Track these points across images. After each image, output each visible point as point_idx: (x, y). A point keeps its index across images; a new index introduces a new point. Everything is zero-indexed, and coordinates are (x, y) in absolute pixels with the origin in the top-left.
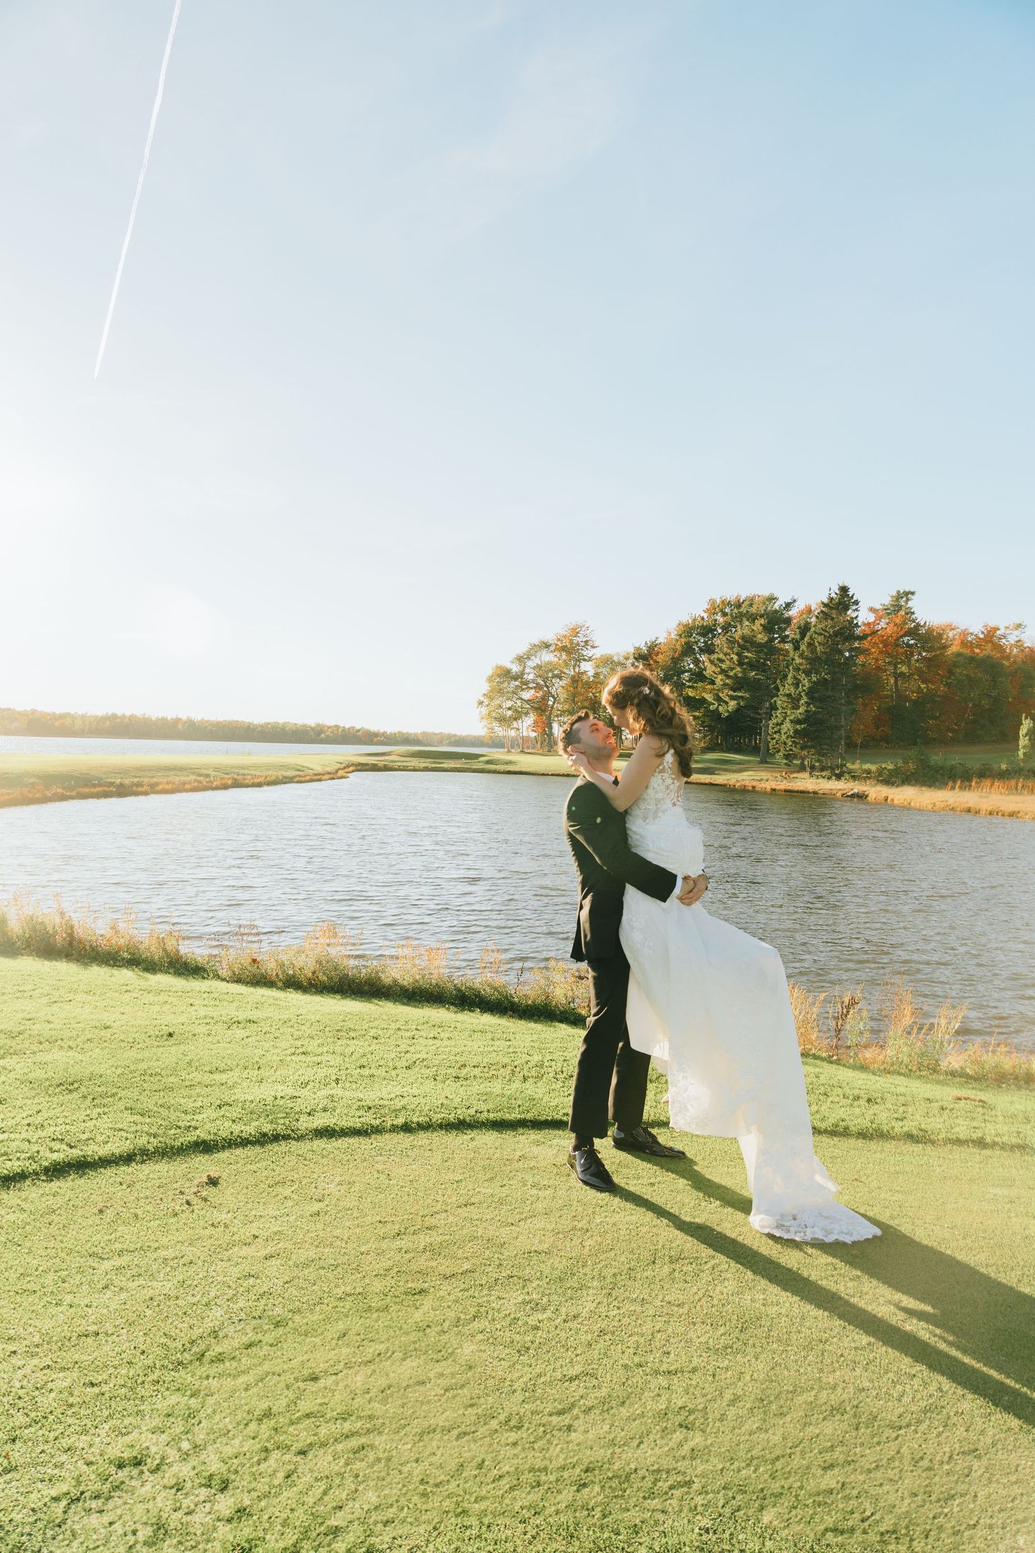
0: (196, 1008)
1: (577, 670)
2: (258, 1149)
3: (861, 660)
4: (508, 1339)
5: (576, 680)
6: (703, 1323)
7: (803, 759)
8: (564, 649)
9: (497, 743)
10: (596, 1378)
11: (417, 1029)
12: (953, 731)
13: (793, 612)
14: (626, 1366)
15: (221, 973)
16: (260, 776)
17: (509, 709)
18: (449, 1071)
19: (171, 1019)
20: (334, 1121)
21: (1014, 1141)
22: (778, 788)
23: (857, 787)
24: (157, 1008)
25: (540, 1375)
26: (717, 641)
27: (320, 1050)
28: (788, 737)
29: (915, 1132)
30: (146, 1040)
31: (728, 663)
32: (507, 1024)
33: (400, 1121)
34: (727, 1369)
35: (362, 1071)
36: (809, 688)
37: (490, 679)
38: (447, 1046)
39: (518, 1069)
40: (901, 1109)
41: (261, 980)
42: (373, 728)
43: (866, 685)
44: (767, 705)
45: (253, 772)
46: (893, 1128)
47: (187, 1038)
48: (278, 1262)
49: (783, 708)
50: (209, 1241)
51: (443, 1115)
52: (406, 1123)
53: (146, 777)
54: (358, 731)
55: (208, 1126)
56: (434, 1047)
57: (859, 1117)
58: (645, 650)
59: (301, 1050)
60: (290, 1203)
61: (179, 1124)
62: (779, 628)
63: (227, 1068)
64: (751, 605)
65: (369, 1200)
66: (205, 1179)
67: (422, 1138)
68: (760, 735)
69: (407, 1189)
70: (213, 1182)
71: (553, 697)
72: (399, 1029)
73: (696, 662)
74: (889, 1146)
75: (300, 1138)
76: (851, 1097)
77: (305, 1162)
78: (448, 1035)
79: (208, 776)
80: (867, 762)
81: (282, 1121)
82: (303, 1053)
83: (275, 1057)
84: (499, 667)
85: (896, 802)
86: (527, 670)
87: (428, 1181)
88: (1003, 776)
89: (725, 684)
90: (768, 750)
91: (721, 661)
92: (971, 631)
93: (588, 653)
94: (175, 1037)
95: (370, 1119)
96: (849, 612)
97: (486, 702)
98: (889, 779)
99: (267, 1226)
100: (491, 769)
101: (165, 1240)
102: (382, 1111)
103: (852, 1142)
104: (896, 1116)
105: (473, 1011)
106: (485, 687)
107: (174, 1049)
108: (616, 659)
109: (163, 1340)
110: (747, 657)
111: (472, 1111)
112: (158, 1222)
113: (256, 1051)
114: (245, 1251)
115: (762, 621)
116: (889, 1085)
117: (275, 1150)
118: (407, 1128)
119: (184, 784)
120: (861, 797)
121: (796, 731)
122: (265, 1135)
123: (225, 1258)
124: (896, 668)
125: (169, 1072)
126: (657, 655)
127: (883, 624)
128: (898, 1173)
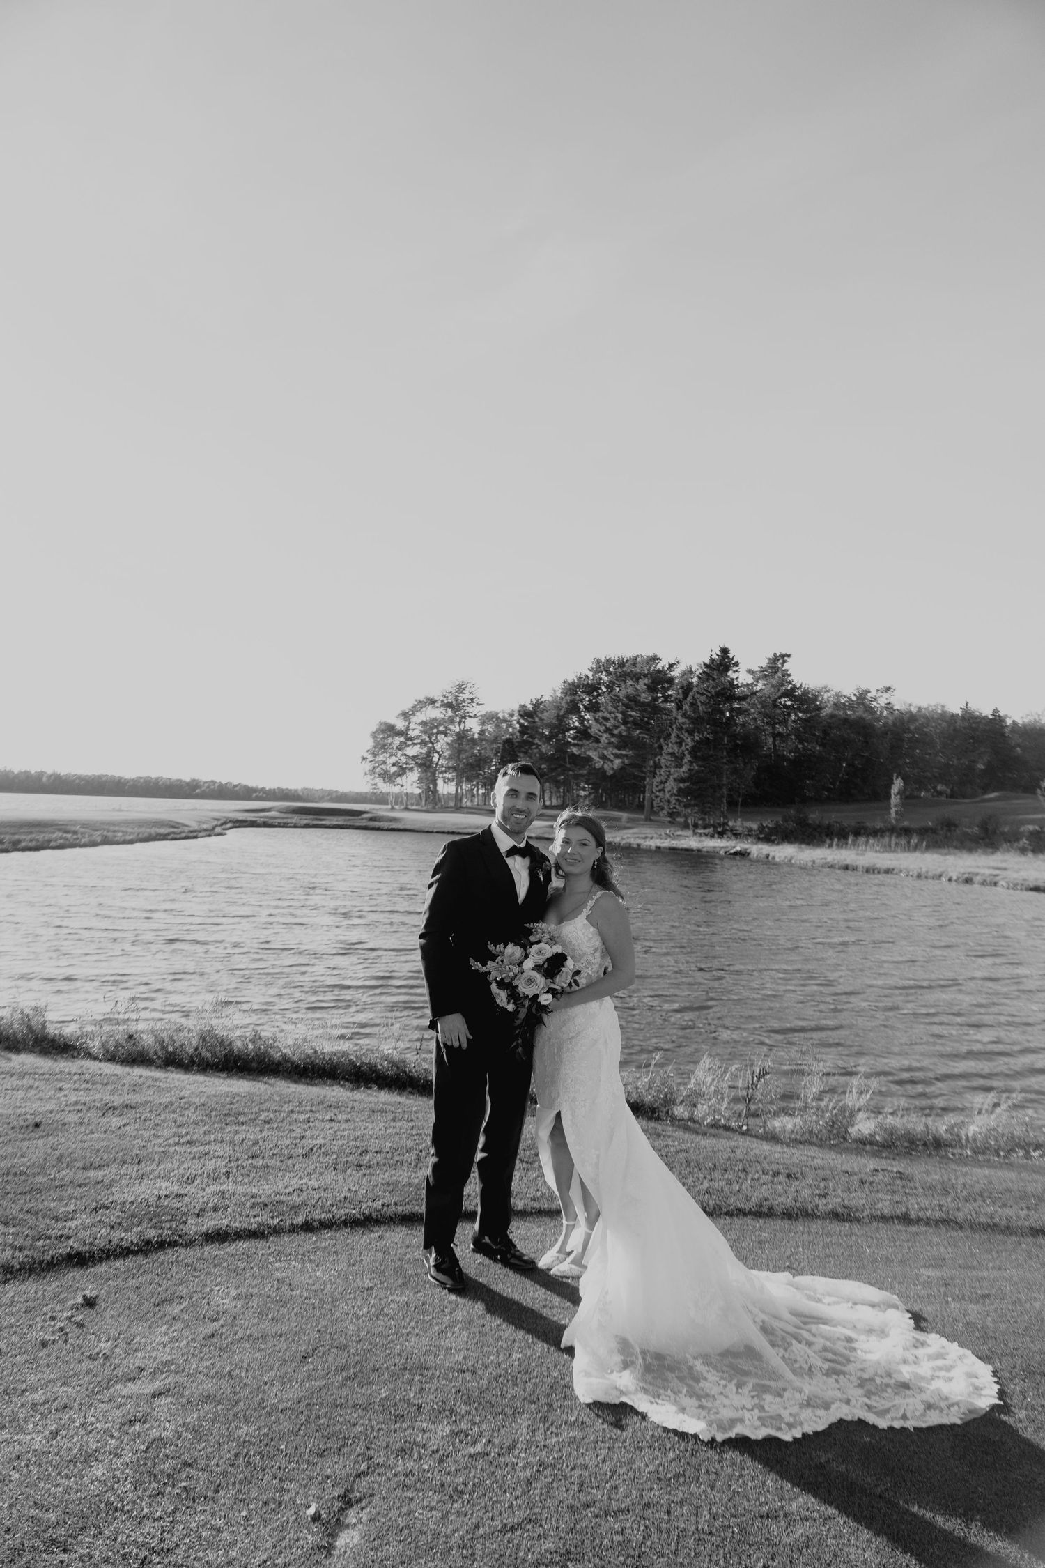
0: (66, 1092)
1: (462, 727)
2: (141, 1260)
3: (740, 719)
4: (438, 1483)
5: (462, 736)
6: (650, 1447)
7: (686, 817)
8: (449, 705)
9: (381, 799)
10: (541, 1526)
11: (311, 1111)
12: (829, 790)
13: (675, 673)
14: (571, 1508)
15: (94, 1051)
16: (131, 833)
17: (393, 765)
18: (350, 1159)
19: (35, 1107)
20: (226, 1222)
21: (938, 1215)
22: (662, 845)
23: (739, 846)
24: (21, 1094)
25: (477, 1527)
26: (602, 699)
27: (207, 1138)
28: (671, 795)
29: (839, 1210)
30: (10, 1132)
31: (612, 721)
32: (409, 1102)
33: (300, 1219)
34: (682, 1503)
35: (254, 1162)
36: (692, 747)
37: (374, 735)
38: (345, 1130)
39: (424, 1154)
40: (822, 1184)
41: (137, 1058)
42: (252, 783)
43: (746, 746)
44: (651, 763)
45: (124, 829)
46: (817, 1206)
47: (56, 1129)
48: (168, 1400)
49: (667, 767)
50: (87, 1379)
51: (347, 1211)
52: (307, 1222)
53: (6, 833)
54: (236, 786)
55: (82, 1235)
56: (332, 1132)
57: (783, 1194)
58: (530, 707)
59: (185, 1139)
60: (179, 1325)
61: (49, 1233)
62: (663, 688)
63: (102, 1163)
64: (634, 665)
65: (270, 1316)
66: (80, 1300)
67: (326, 1239)
68: (644, 793)
69: (312, 1301)
70: (90, 1303)
71: (438, 753)
72: (292, 1111)
73: (581, 720)
74: (816, 1226)
75: (189, 1244)
76: (771, 1173)
77: (196, 1274)
78: (345, 1117)
79: (75, 833)
80: (747, 820)
81: (168, 1225)
82: (188, 1142)
83: (156, 1149)
84: (381, 723)
85: (777, 859)
86: (412, 726)
87: (335, 1289)
88: (875, 833)
89: (610, 743)
90: (652, 807)
91: (606, 719)
92: (844, 693)
93: (473, 710)
94: (42, 1127)
95: (266, 1218)
96: (730, 673)
97: (370, 758)
98: (767, 836)
99: (154, 1355)
100: (373, 825)
101: (32, 1379)
102: (280, 1209)
103: (779, 1223)
104: (817, 1192)
105: (370, 1088)
106: (370, 743)
107: (41, 1142)
108: (500, 715)
109: (34, 1512)
110: (631, 716)
111: (378, 1204)
112: (25, 1357)
113: (135, 1142)
114: (132, 1388)
115: (646, 681)
116: (805, 1158)
117: (160, 1260)
118: (307, 1227)
119: (49, 841)
120: (743, 854)
121: (680, 790)
122: (148, 1242)
123: (106, 1399)
124: (774, 728)
125: (36, 1171)
126: (542, 712)
127: (760, 686)
128: (829, 1256)
